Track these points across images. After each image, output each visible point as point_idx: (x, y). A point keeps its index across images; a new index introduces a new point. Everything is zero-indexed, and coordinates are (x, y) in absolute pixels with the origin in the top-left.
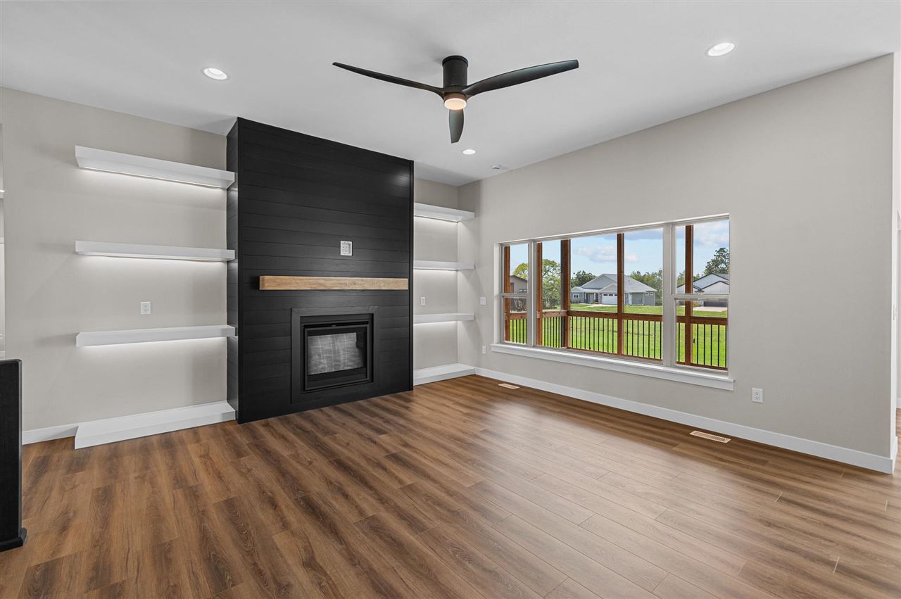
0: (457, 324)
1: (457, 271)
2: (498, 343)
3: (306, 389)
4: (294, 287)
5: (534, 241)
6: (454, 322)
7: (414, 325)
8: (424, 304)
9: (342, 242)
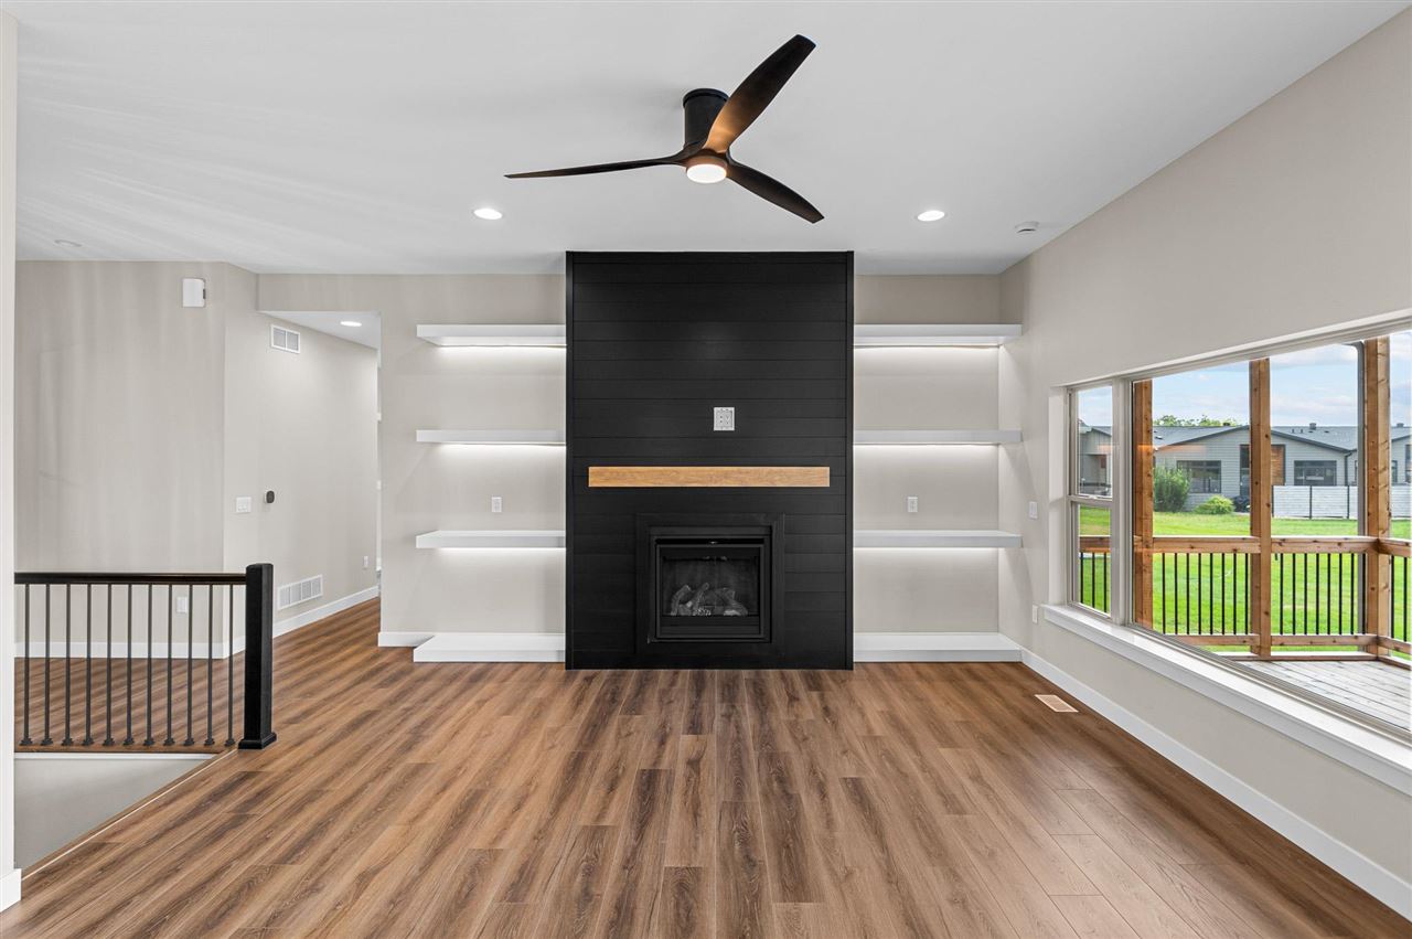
0: (997, 553)
1: (998, 445)
2: (1061, 604)
3: (658, 636)
4: (630, 482)
5: (1124, 379)
6: (990, 550)
7: (855, 550)
8: (916, 510)
9: (715, 409)
